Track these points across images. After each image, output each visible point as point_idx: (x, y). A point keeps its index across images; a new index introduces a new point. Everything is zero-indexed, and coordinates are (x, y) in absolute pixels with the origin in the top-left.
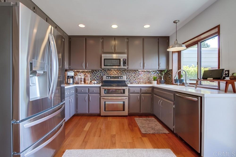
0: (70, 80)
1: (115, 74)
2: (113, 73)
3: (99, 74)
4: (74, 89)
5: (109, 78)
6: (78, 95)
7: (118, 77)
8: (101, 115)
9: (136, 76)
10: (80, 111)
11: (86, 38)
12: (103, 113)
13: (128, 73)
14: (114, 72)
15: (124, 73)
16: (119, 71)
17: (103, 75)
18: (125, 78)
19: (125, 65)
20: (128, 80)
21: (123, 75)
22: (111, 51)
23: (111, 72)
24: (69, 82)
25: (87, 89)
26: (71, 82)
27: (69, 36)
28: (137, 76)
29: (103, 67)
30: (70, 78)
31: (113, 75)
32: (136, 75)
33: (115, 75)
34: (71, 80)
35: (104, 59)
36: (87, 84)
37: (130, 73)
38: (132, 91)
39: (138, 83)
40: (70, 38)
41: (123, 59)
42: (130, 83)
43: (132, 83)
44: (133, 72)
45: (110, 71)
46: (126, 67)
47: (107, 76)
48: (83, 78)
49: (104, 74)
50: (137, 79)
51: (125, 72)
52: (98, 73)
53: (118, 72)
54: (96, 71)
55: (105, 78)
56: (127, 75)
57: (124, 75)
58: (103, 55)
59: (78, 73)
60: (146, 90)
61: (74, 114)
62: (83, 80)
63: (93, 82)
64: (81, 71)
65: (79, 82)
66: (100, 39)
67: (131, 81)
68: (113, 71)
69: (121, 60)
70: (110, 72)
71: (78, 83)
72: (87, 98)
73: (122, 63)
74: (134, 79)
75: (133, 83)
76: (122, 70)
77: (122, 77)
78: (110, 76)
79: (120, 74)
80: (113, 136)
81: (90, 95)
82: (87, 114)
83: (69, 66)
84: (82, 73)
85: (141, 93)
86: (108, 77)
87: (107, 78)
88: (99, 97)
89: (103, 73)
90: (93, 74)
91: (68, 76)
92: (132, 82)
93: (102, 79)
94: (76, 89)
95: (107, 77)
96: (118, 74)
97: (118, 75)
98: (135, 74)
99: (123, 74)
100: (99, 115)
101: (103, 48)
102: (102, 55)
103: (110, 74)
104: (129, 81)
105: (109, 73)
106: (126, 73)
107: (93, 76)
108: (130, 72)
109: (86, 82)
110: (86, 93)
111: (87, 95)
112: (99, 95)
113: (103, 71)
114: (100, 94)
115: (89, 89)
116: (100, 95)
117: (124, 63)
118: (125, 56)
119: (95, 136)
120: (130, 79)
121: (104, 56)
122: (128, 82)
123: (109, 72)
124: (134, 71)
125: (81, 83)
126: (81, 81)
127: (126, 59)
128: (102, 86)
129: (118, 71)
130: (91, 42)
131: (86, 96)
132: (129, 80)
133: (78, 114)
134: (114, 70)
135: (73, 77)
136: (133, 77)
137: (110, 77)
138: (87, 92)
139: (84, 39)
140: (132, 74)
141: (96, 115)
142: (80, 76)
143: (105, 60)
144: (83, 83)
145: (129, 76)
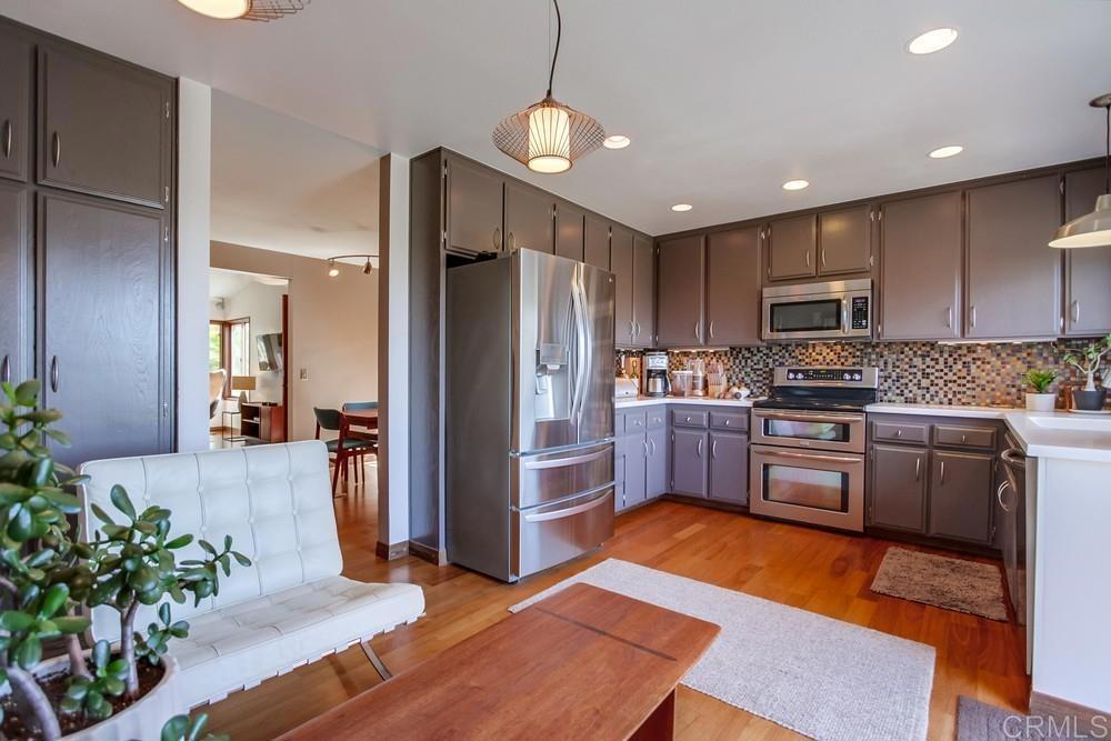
0: (655, 383)
1: (828, 361)
2: (818, 357)
3: (761, 363)
4: (664, 412)
5: (800, 376)
6: (677, 431)
7: (839, 374)
8: (751, 511)
9: (937, 367)
10: (682, 487)
11: (708, 235)
12: (759, 506)
13: (895, 356)
14: (825, 351)
15: (874, 357)
16: (846, 347)
17: (777, 363)
18: (872, 377)
19: (861, 324)
20: (894, 388)
21: (869, 364)
22: (802, 271)
23: (810, 351)
24: (651, 390)
25: (705, 415)
26: (659, 389)
27: (655, 238)
28: (942, 370)
29: (767, 334)
30: (654, 377)
31: (821, 364)
32: (937, 363)
33: (828, 364)
34: (659, 382)
35: (772, 306)
36: (713, 397)
37: (902, 356)
38: (889, 435)
39: (946, 400)
40: (659, 243)
41: (854, 299)
42: (902, 398)
43: (915, 402)
44: (919, 352)
45: (806, 347)
46: (868, 332)
47: (794, 367)
48: (700, 374)
49: (781, 360)
50: (941, 382)
51: (877, 350)
52: (755, 358)
53: (842, 354)
54: (748, 349)
55: (781, 378)
56: (886, 363)
57: (874, 363)
58: (767, 292)
59: (685, 360)
60: (964, 433)
61: (664, 492)
62: (700, 384)
63: (735, 390)
64: (693, 351)
65: (687, 390)
66: (759, 229)
67: (906, 391)
68: (817, 349)
69: (844, 302)
70: (808, 354)
71: (680, 394)
72: (702, 444)
73: (846, 315)
74: (925, 383)
75: (919, 399)
76: (862, 344)
77: (860, 372)
78: (808, 367)
79: (851, 360)
80: (751, 569)
81: (714, 435)
82: (704, 500)
83: (654, 338)
84: (698, 359)
85: (935, 444)
86: (796, 372)
87: (791, 376)
88: (745, 445)
89: (777, 357)
90: (737, 361)
91: (650, 371)
92: (911, 395)
93: (772, 381)
94: (671, 413)
95: (789, 371)
96: (842, 360)
97: (843, 364)
98: (932, 360)
99: (866, 360)
100: (744, 511)
101: (769, 263)
102: (765, 290)
103: (807, 360)
104: (898, 391)
105: (800, 357)
106: (882, 357)
107: (737, 370)
108: (902, 353)
109: (711, 388)
110: (701, 428)
111: (705, 435)
112: (745, 437)
113: (778, 348)
114: (748, 433)
115: (712, 413)
116: (749, 438)
117: (859, 314)
118: (862, 286)
119: (694, 554)
120: (902, 381)
121: (772, 294)
122: (889, 394)
123: (804, 351)
124: (924, 345)
125: (692, 395)
126: (694, 387)
127: (867, 298)
128: (756, 405)
129: (843, 347)
130: (737, 239)
131: (702, 437)
132: (898, 388)
133: (675, 496)
134: (825, 344)
135: (662, 373)
136: (919, 374)
137: (803, 374)
138: (705, 423)
139: (703, 240)
140: (915, 359)
141: (738, 509)
142: (692, 368)
143: (776, 309)
144: (701, 393)
145: (898, 370)
